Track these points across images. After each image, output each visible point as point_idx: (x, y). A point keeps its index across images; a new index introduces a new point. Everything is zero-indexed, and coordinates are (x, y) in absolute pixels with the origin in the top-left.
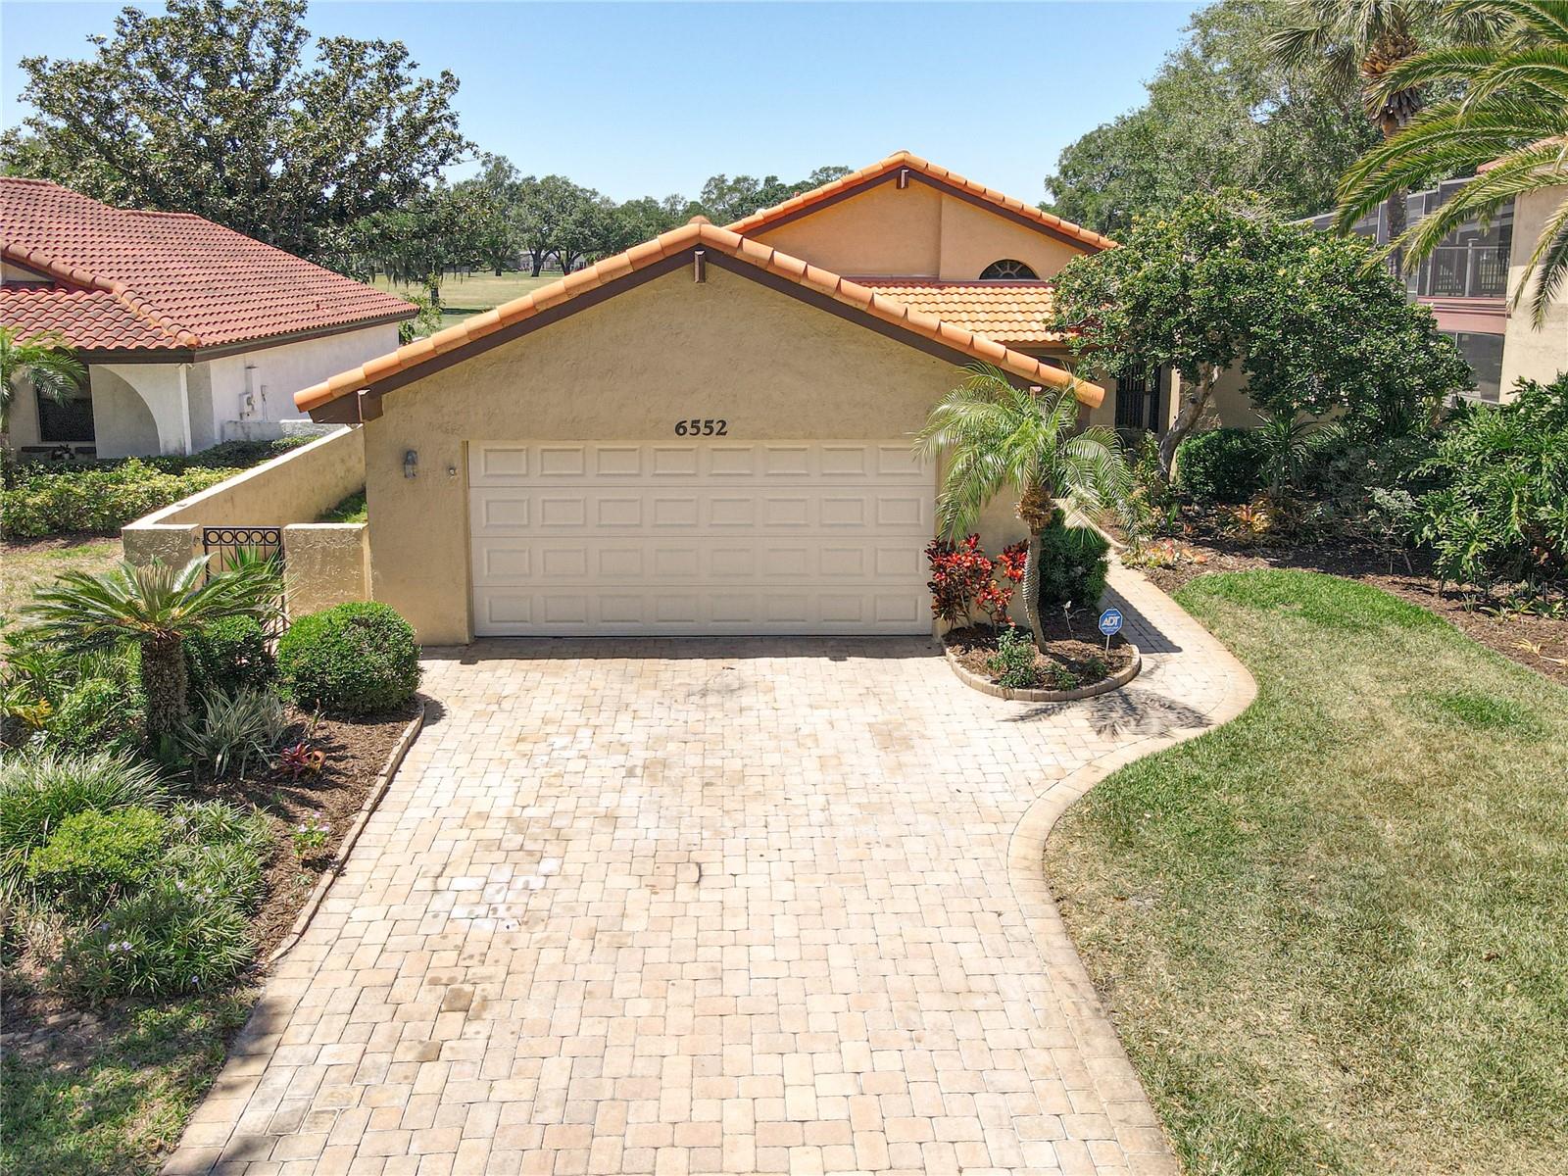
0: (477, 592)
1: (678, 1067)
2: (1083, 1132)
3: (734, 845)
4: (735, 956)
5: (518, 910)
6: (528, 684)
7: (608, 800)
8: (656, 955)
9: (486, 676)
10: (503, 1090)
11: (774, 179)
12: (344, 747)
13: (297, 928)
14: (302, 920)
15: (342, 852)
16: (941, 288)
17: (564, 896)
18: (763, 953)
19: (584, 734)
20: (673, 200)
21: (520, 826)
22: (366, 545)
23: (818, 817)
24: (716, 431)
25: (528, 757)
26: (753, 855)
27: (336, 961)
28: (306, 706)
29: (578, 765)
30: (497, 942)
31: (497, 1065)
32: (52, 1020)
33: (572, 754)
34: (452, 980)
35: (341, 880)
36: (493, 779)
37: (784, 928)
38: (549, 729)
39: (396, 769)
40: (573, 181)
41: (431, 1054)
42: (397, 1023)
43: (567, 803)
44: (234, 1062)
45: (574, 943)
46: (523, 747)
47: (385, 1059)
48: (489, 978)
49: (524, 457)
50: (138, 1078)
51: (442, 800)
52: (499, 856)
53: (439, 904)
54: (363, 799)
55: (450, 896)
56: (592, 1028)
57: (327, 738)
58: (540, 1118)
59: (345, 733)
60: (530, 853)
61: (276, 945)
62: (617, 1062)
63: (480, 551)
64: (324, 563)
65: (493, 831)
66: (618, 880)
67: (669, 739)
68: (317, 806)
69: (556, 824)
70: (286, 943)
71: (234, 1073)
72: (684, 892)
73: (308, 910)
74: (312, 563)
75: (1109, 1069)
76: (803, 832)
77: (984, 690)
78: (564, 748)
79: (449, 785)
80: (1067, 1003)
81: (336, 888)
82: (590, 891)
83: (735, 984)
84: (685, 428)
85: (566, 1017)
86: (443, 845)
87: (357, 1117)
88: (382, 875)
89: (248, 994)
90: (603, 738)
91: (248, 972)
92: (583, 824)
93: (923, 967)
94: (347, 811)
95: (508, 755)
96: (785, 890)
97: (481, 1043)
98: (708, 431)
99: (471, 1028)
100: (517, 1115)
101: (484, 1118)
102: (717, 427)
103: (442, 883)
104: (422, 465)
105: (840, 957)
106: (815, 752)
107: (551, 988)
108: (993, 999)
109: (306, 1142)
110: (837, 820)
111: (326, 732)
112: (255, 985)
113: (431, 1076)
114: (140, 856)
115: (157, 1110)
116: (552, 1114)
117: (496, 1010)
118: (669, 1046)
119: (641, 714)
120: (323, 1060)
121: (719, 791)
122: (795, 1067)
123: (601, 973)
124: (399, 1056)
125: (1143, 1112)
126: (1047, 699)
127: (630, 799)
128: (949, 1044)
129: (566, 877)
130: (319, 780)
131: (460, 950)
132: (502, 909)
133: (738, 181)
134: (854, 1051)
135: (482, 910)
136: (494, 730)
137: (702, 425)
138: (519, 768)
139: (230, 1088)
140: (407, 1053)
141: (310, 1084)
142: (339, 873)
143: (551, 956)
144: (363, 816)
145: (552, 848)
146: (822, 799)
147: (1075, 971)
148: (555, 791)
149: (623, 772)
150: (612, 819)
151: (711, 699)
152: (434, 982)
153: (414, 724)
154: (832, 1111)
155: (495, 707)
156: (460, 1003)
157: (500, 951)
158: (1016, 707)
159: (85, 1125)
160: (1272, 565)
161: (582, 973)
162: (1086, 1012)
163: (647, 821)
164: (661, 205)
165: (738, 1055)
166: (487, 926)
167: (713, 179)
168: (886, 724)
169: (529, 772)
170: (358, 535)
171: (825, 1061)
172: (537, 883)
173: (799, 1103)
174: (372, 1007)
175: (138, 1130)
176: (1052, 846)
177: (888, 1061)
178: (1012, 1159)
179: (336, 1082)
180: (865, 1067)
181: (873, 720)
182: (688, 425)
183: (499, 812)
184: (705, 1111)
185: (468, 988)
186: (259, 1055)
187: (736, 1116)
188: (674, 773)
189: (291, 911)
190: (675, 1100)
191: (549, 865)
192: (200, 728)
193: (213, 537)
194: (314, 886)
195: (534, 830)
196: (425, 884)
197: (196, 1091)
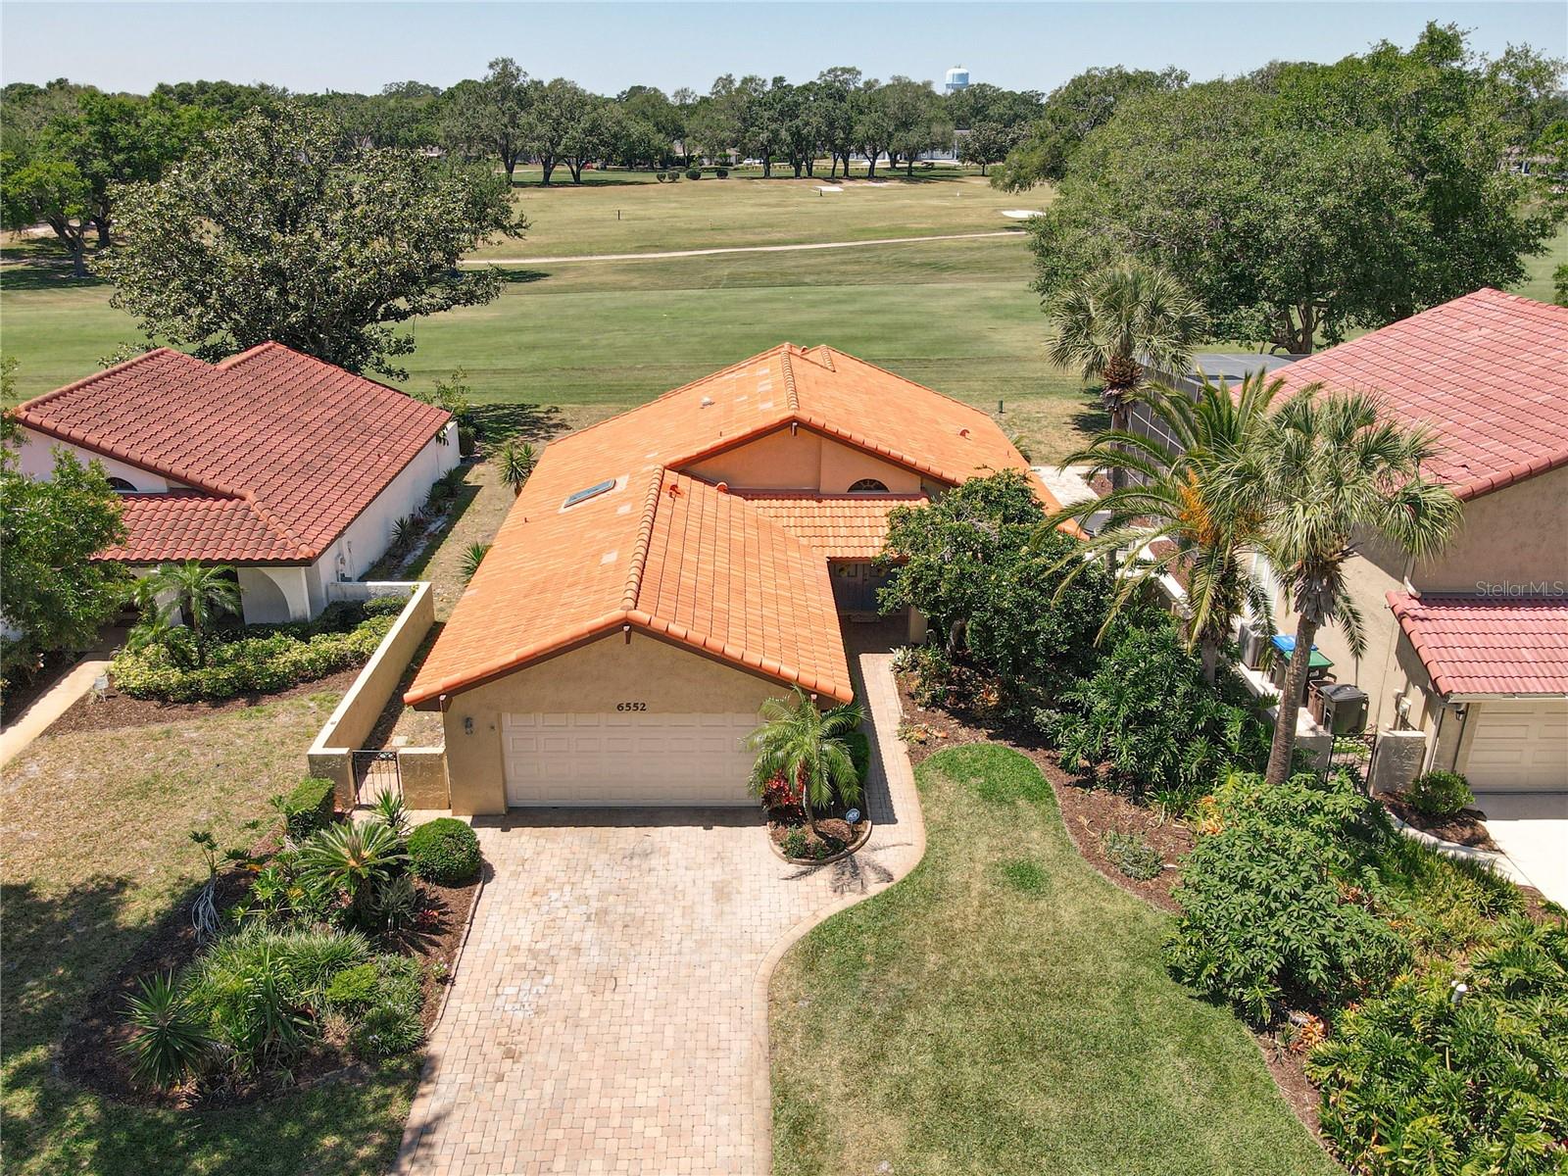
0: (509, 786)
1: (596, 1084)
2: (743, 1112)
3: (633, 966)
4: (625, 1031)
5: (534, 1006)
6: (538, 849)
7: (576, 937)
8: (593, 1030)
9: (515, 841)
10: (529, 1094)
11: (781, 79)
12: (446, 905)
13: (439, 1016)
14: (440, 1012)
15: (453, 972)
16: (820, 501)
17: (554, 997)
18: (637, 1029)
19: (567, 888)
20: (682, 93)
21: (533, 953)
22: (445, 761)
23: (675, 949)
24: (640, 708)
25: (537, 906)
26: (641, 973)
27: (457, 1033)
28: (426, 879)
29: (562, 913)
30: (525, 1024)
31: (526, 1083)
32: (349, 1064)
33: (559, 904)
34: (507, 1043)
35: (454, 988)
36: (521, 923)
37: (648, 1015)
38: (550, 885)
39: (473, 917)
40: (581, 85)
41: (500, 1078)
42: (486, 1064)
43: (556, 940)
44: (423, 1083)
45: (558, 1024)
46: (537, 899)
47: (482, 1080)
48: (522, 1042)
50: (389, 1091)
51: (497, 937)
52: (525, 974)
53: (499, 1002)
54: (459, 940)
55: (504, 997)
56: (563, 1067)
57: (437, 898)
58: (543, 1106)
59: (445, 894)
60: (539, 972)
61: (431, 1025)
62: (573, 1082)
63: (511, 766)
64: (422, 771)
65: (521, 959)
66: (580, 989)
67: (610, 893)
68: (438, 945)
69: (552, 953)
70: (435, 1024)
71: (424, 1089)
72: (608, 995)
73: (442, 1007)
74: (415, 771)
75: (761, 1085)
76: (667, 958)
77: (779, 856)
78: (556, 900)
79: (499, 927)
80: (756, 1054)
81: (452, 993)
82: (566, 995)
83: (624, 1045)
85: (553, 1061)
86: (498, 967)
87: (474, 1105)
88: (472, 985)
89: (423, 1050)
90: (578, 892)
91: (423, 1041)
92: (564, 953)
93: (702, 1036)
94: (453, 947)
95: (529, 905)
96: (652, 994)
97: (519, 1073)
98: (635, 708)
99: (516, 1066)
100: (533, 1105)
101: (522, 1106)
103: (500, 990)
104: (476, 725)
105: (669, 1031)
106: (682, 903)
107: (548, 1048)
108: (727, 1052)
109: (457, 1115)
110: (684, 950)
111: (436, 894)
112: (425, 1045)
113: (501, 1087)
114: (370, 990)
115: (399, 1104)
116: (547, 1105)
117: (526, 1058)
118: (594, 1075)
119: (598, 874)
120: (458, 1081)
121: (631, 930)
122: (641, 1084)
123: (568, 1039)
124: (488, 1080)
125: (767, 1103)
126: (810, 864)
127: (588, 936)
128: (703, 1074)
129: (555, 987)
130: (437, 929)
131: (509, 1027)
132: (527, 1005)
133: (745, 81)
134: (666, 1076)
135: (518, 1006)
136: (521, 886)
137: (632, 706)
138: (533, 917)
139: (423, 1095)
140: (490, 1079)
141: (455, 1090)
142: (453, 985)
143: (548, 1030)
144: (461, 949)
145: (549, 969)
146: (679, 936)
147: (763, 1038)
148: (551, 931)
149: (585, 917)
150: (577, 950)
151: (636, 862)
152: (499, 1044)
153: (479, 886)
154: (652, 1103)
155: (520, 868)
156: (510, 1055)
157: (526, 1029)
158: (792, 869)
159: (374, 1111)
160: (990, 737)
161: (560, 1040)
162: (762, 1059)
163: (595, 951)
164: (671, 99)
165: (620, 1078)
166: (520, 1014)
167: (720, 78)
168: (722, 882)
169: (539, 917)
170: (441, 756)
171: (654, 1081)
172: (542, 990)
173: (641, 1100)
174: (474, 1057)
175: (395, 1111)
176: (779, 968)
177: (677, 1082)
178: (713, 1122)
179: (464, 1090)
180: (668, 1084)
181: (715, 879)
182: (624, 706)
183: (524, 946)
184: (605, 1103)
185: (513, 1047)
186: (432, 1081)
187: (616, 1105)
188: (610, 918)
189: (434, 1008)
190: (594, 1098)
191: (548, 979)
192: (378, 901)
194: (443, 993)
195: (542, 957)
196: (492, 991)
197: (411, 1096)
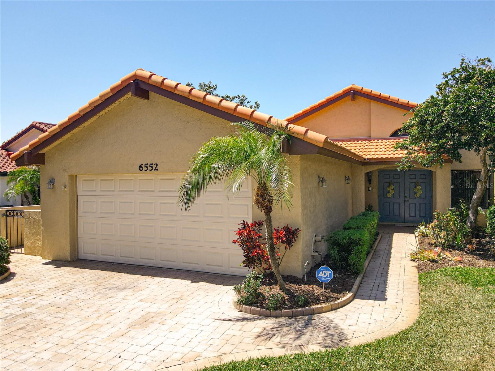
0: (80, 240)
16: (370, 141)
24: (154, 168)
49: (95, 183)
63: (81, 223)
74: (31, 225)
84: (142, 167)
98: (151, 168)
102: (154, 166)
104: (56, 185)
137: (148, 166)
182: (143, 166)
193: (8, 214)
